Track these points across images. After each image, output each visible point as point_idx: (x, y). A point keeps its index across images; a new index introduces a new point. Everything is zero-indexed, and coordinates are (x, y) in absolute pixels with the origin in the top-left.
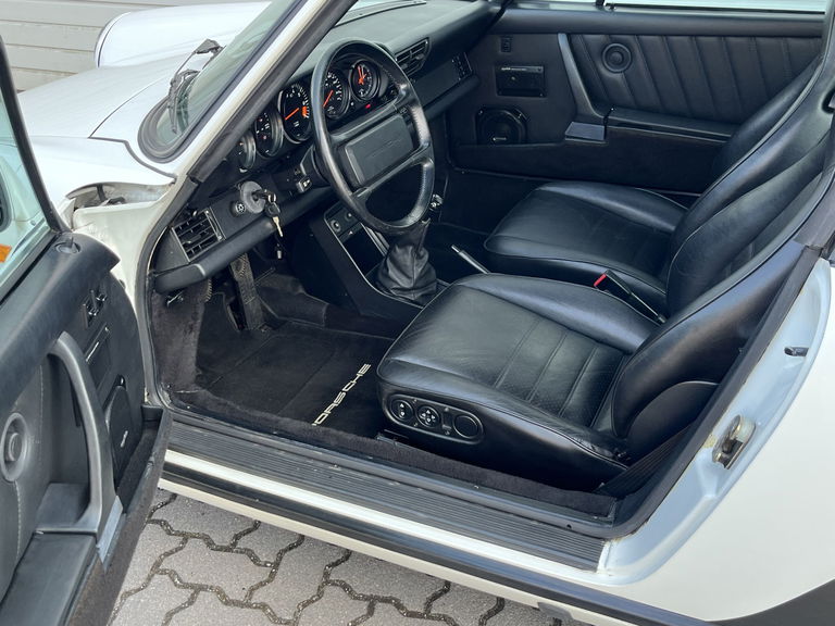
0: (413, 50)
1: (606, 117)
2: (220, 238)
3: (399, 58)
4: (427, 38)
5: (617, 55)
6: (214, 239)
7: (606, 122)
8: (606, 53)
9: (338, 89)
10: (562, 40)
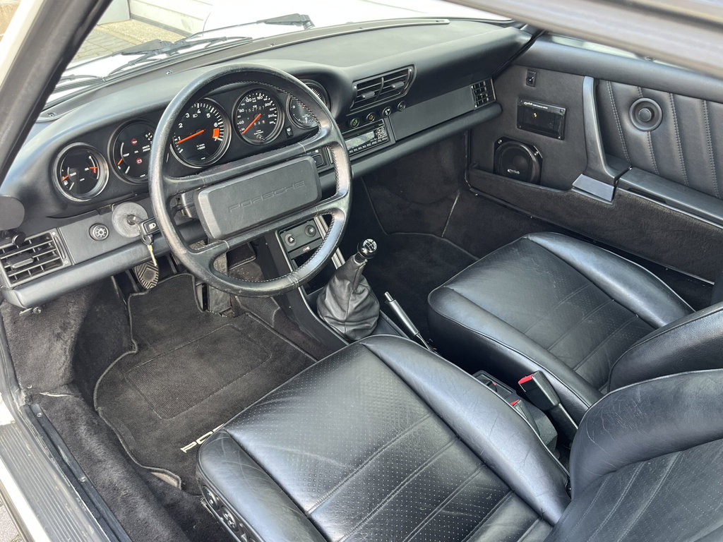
0: (386, 78)
1: (617, 178)
2: (66, 263)
3: (359, 86)
4: (413, 65)
5: (647, 112)
6: (59, 262)
7: (616, 183)
8: (635, 107)
9: (272, 112)
10: (588, 84)
